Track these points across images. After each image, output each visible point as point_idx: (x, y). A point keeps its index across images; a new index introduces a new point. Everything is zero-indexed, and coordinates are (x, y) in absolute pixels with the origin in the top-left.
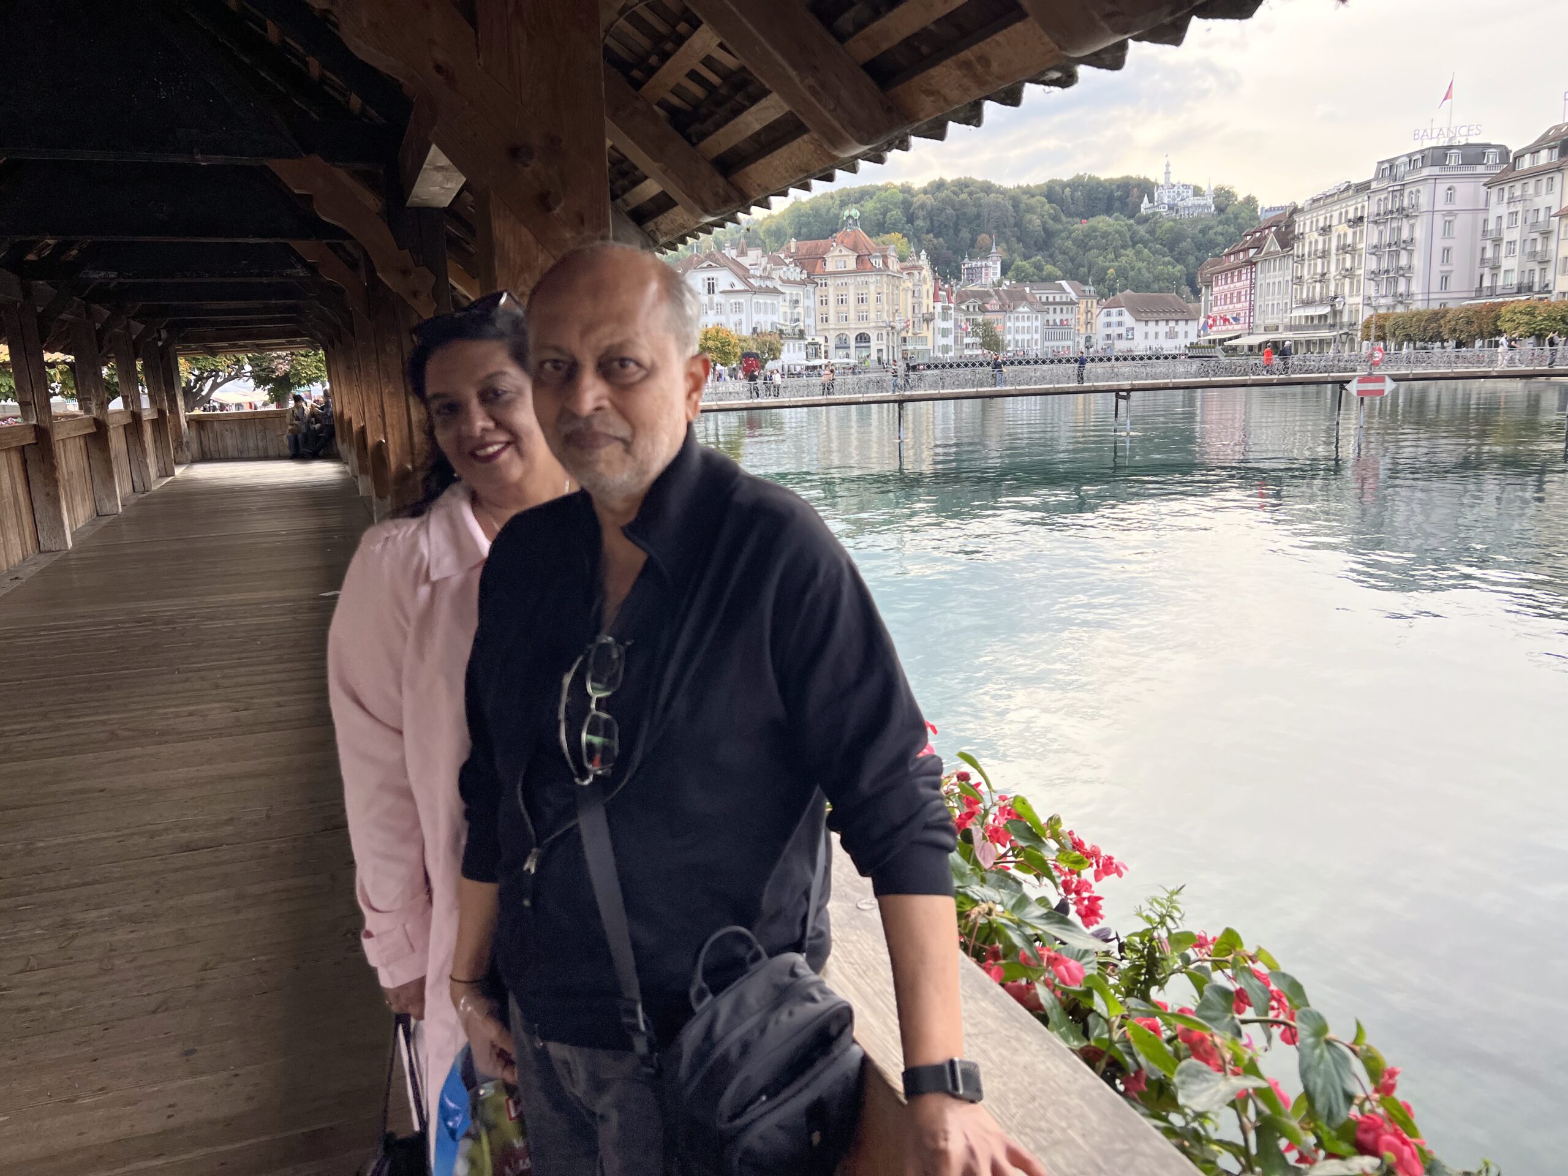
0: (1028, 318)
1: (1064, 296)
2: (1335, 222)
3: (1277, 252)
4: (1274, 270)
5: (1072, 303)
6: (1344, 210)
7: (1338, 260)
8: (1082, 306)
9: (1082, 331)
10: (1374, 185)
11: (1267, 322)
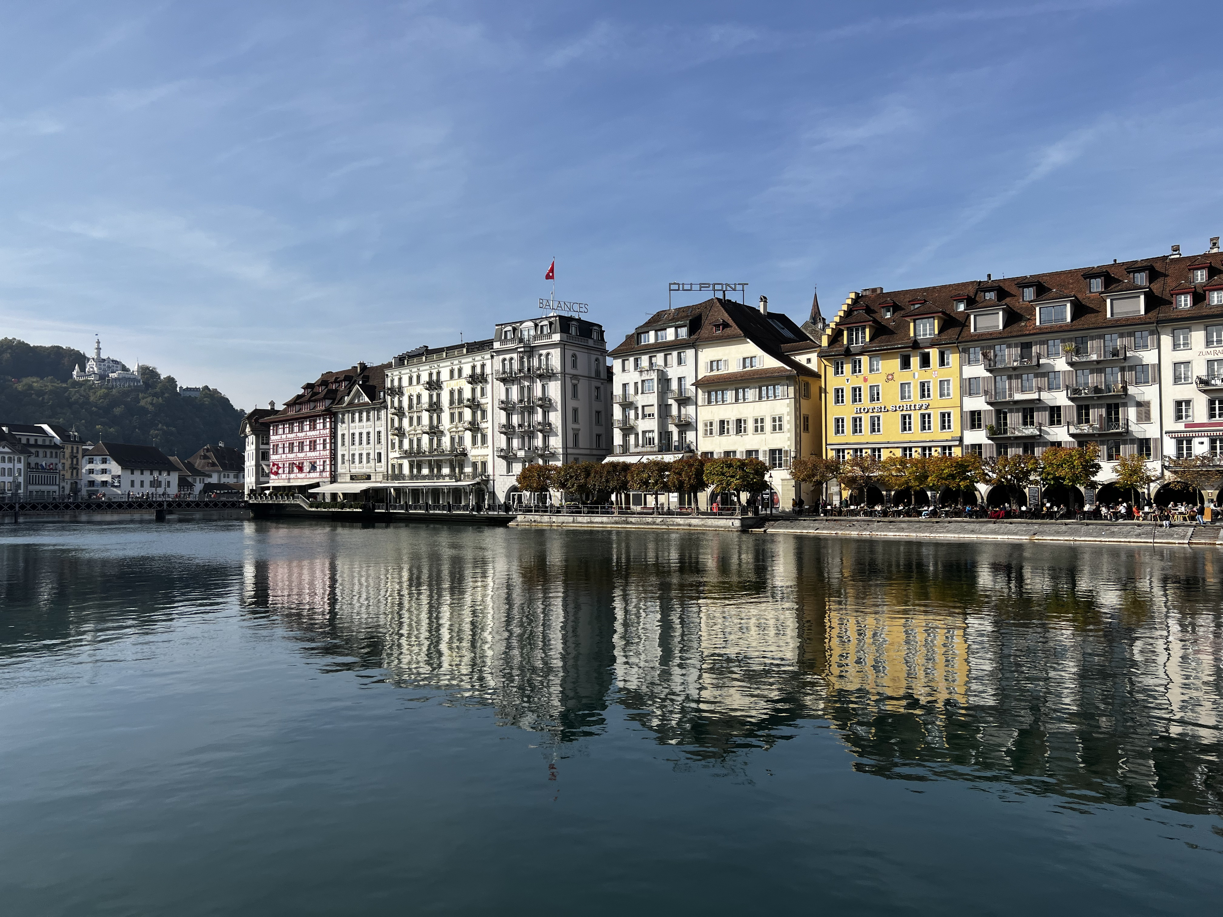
0: (10, 459)
1: (47, 439)
2: (445, 375)
3: (366, 404)
4: (360, 420)
5: (56, 446)
6: (456, 368)
7: (452, 415)
8: (68, 451)
9: (68, 475)
10: (497, 345)
11: (353, 471)
